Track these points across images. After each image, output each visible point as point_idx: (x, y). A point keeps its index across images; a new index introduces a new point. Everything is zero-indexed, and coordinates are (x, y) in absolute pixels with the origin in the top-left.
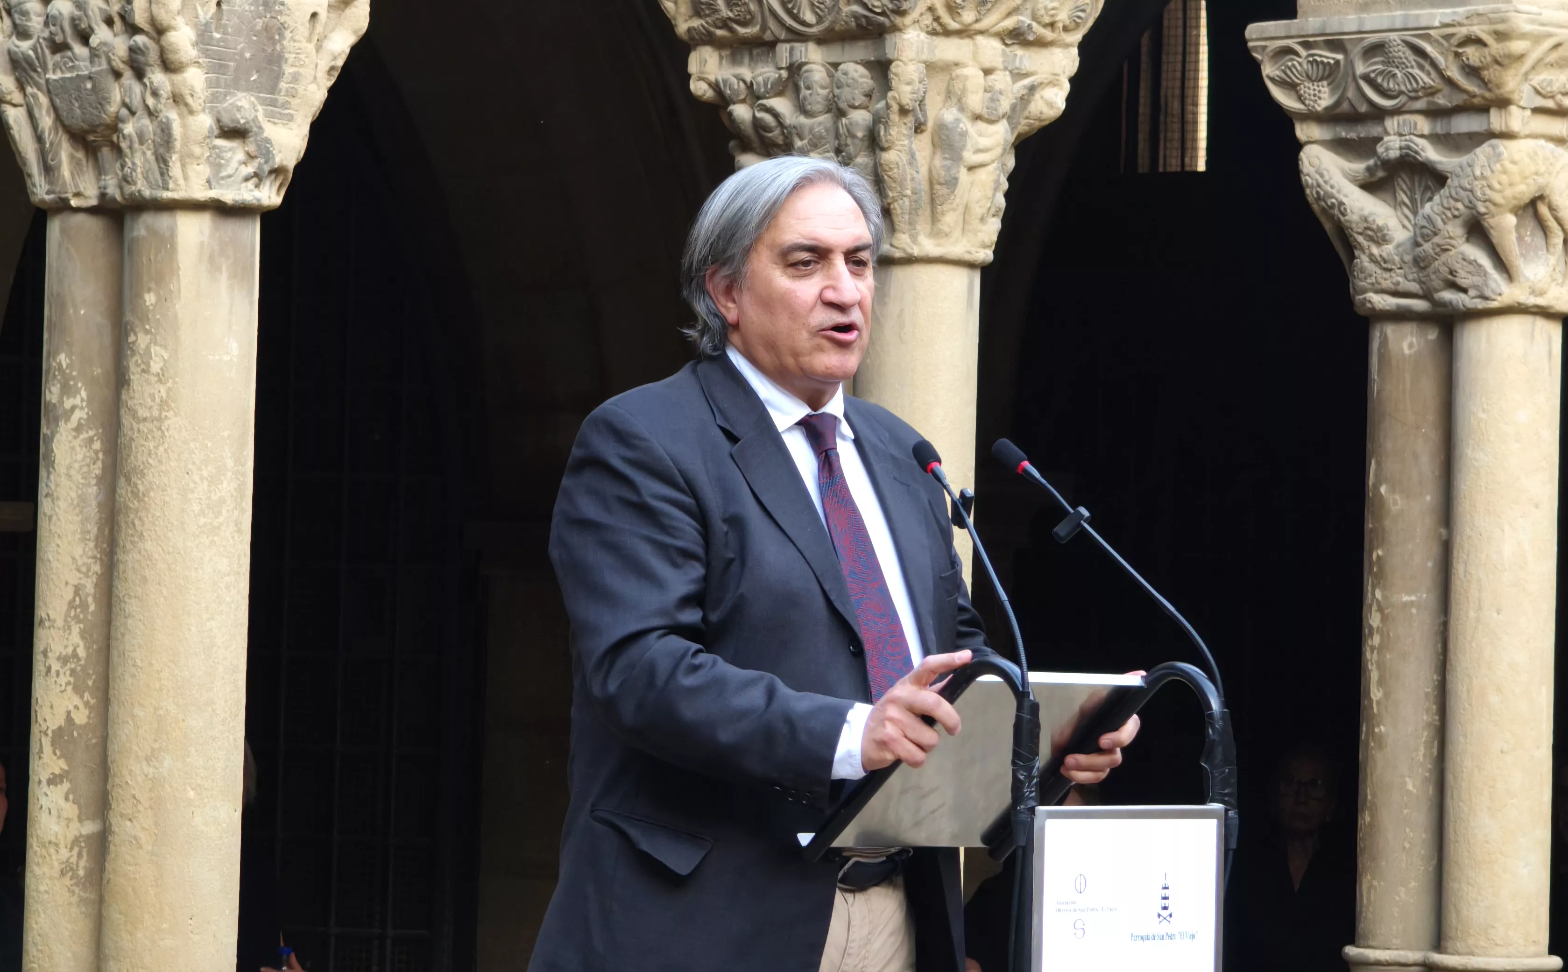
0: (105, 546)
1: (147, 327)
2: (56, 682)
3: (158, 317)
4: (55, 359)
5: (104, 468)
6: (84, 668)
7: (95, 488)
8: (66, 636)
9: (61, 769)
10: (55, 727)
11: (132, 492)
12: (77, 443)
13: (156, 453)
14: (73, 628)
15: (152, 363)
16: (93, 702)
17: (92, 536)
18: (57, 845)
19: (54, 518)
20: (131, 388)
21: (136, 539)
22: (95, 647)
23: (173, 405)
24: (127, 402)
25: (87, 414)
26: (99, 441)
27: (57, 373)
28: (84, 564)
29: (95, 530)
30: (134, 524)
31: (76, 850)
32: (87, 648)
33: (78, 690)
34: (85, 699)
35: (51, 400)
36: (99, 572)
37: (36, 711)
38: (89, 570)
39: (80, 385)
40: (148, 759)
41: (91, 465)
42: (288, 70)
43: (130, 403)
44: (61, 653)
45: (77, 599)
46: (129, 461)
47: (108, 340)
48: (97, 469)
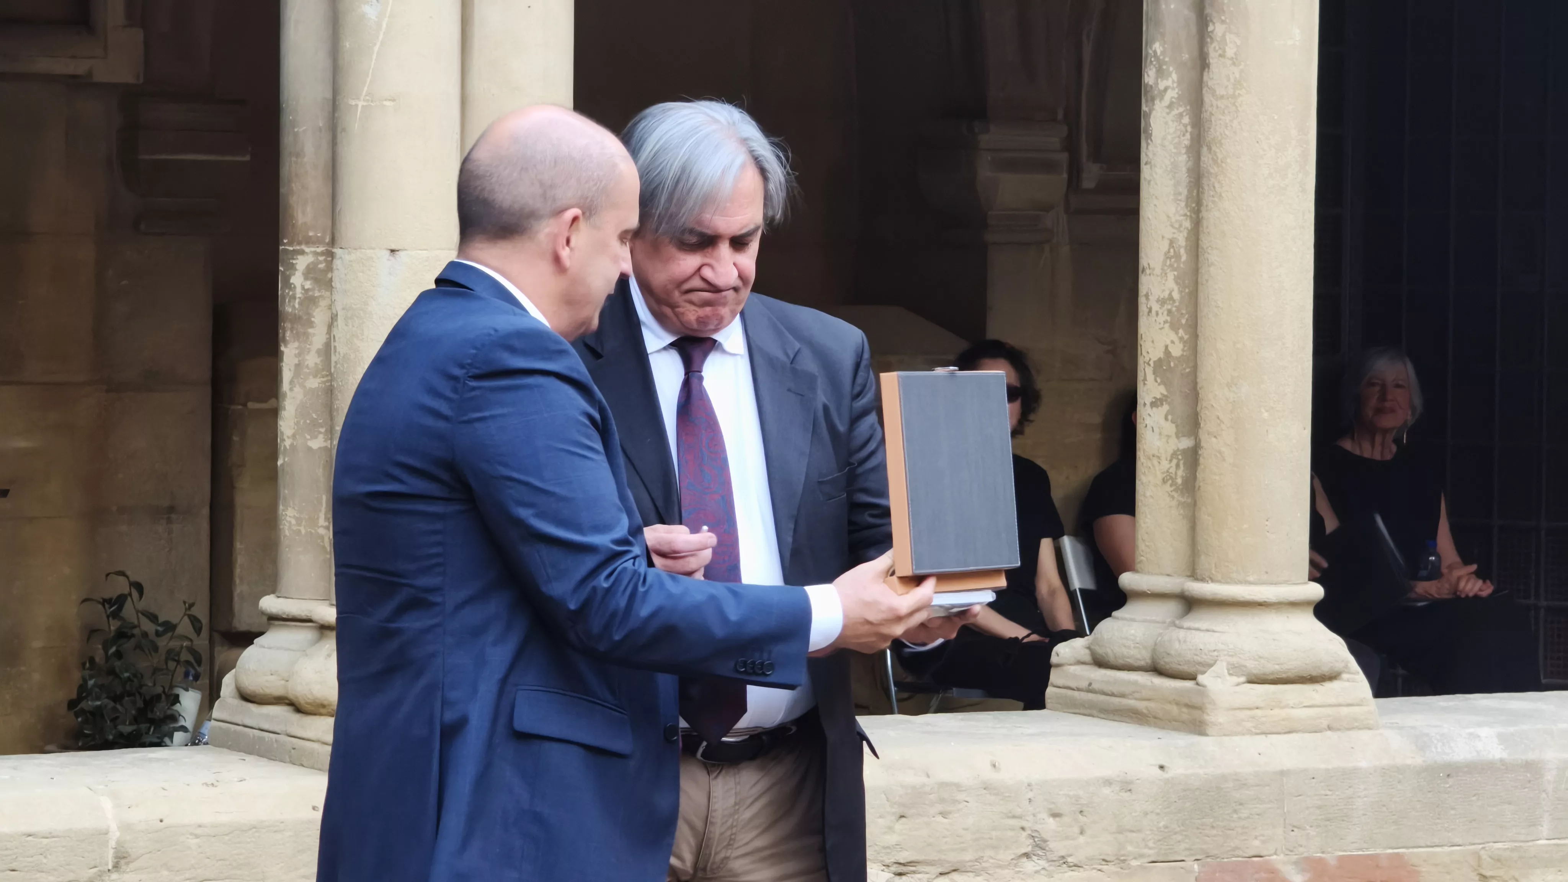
0: (1194, 205)
1: (1223, 18)
2: (1156, 320)
3: (1232, 9)
4: (1151, 49)
5: (1192, 139)
6: (1178, 309)
7: (1185, 156)
8: (1164, 282)
9: (1161, 394)
10: (1156, 359)
11: (1213, 159)
12: (1169, 118)
13: (1231, 126)
14: (1168, 275)
15: (1227, 49)
16: (1186, 337)
17: (1183, 197)
19: (1152, 183)
20: (1210, 70)
21: (1216, 199)
22: (1187, 290)
23: (1245, 84)
24: (1207, 82)
25: (1177, 93)
26: (1188, 116)
27: (1153, 59)
28: (1176, 221)
29: (1185, 192)
30: (1214, 187)
31: (1175, 461)
32: (1181, 292)
33: (1174, 327)
34: (1180, 335)
35: (1148, 82)
36: (1189, 228)
37: (1141, 346)
38: (1181, 226)
39: (1171, 69)
40: (1229, 386)
41: (1181, 137)
43: (1210, 83)
44: (1159, 296)
45: (1172, 250)
46: (1210, 133)
47: (1194, 29)
48: (1186, 140)
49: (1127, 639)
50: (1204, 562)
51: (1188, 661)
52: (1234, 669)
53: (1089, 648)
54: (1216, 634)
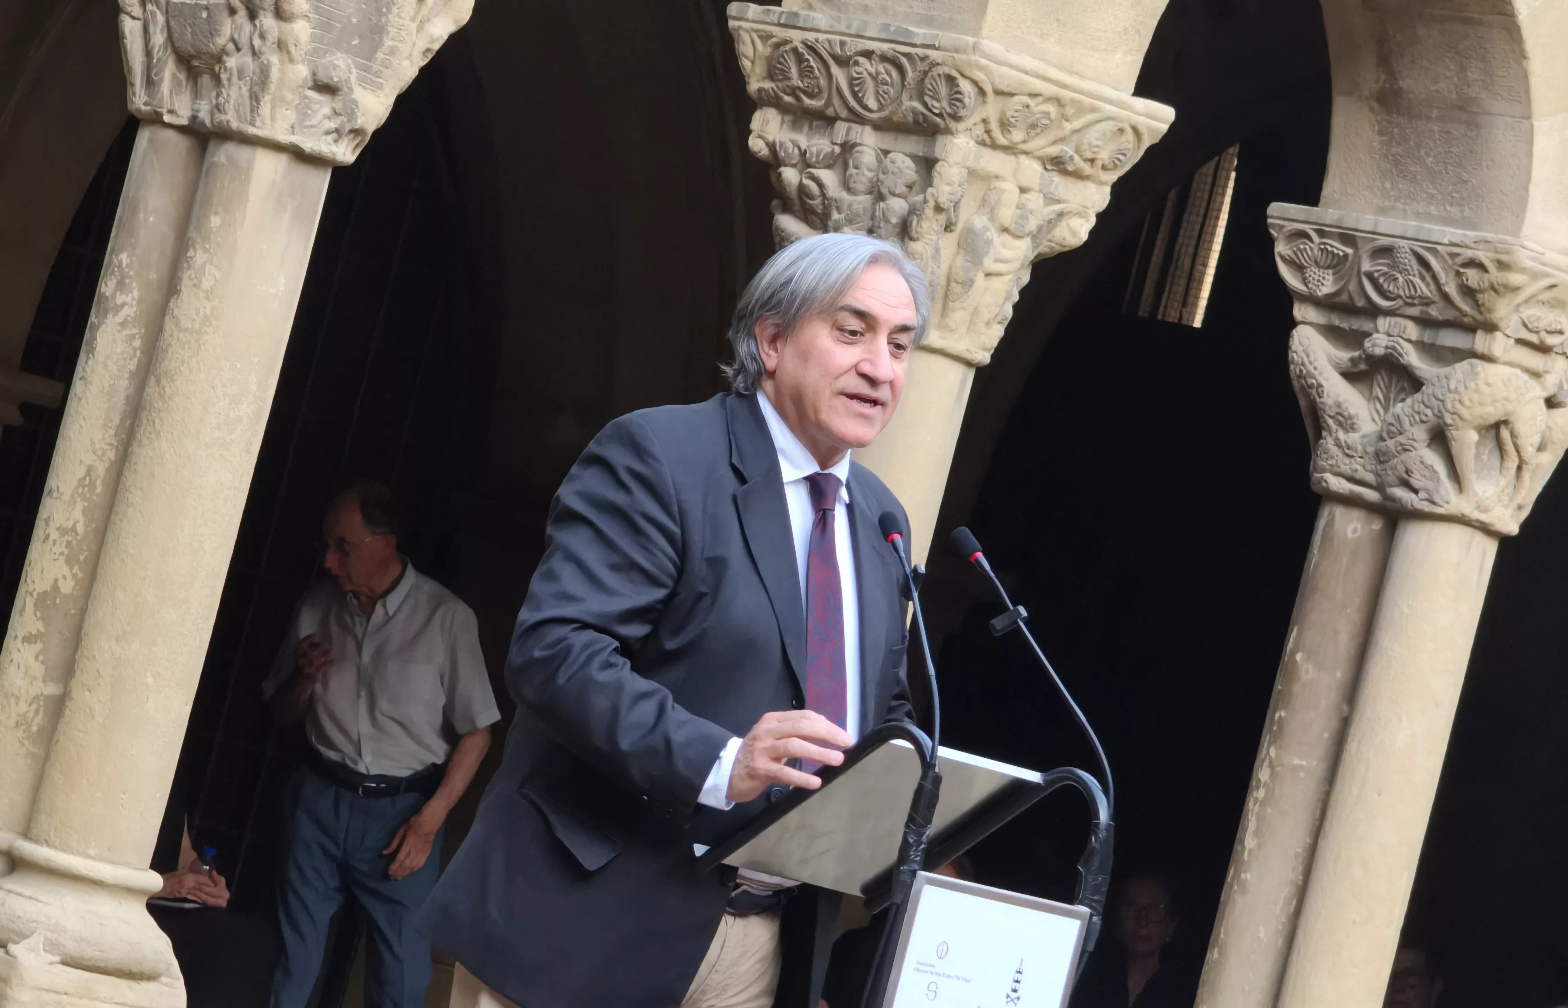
0: (124, 436)
1: (207, 246)
2: (51, 550)
3: (219, 239)
4: (117, 256)
5: (138, 365)
6: (79, 543)
7: (126, 382)
8: (70, 510)
9: (38, 630)
10: (41, 591)
11: (159, 393)
12: (119, 336)
13: (188, 363)
14: (77, 504)
15: (204, 281)
16: (80, 575)
17: (114, 424)
18: (18, 698)
19: (83, 400)
20: (180, 298)
21: (153, 437)
22: (94, 526)
23: (214, 322)
24: (173, 309)
25: (135, 312)
26: (140, 340)
27: (116, 269)
28: (101, 449)
29: (117, 420)
30: (154, 423)
31: (34, 706)
32: (86, 525)
33: (70, 562)
34: (74, 571)
35: (105, 292)
36: (113, 459)
37: (27, 572)
38: (103, 454)
39: (134, 285)
40: (118, 639)
41: (128, 360)
42: (388, 42)
43: (176, 312)
44: (61, 525)
45: (88, 479)
46: (163, 364)
47: (169, 250)
48: (132, 365)
50: (43, 822)
52: (51, 946)
54: (39, 904)
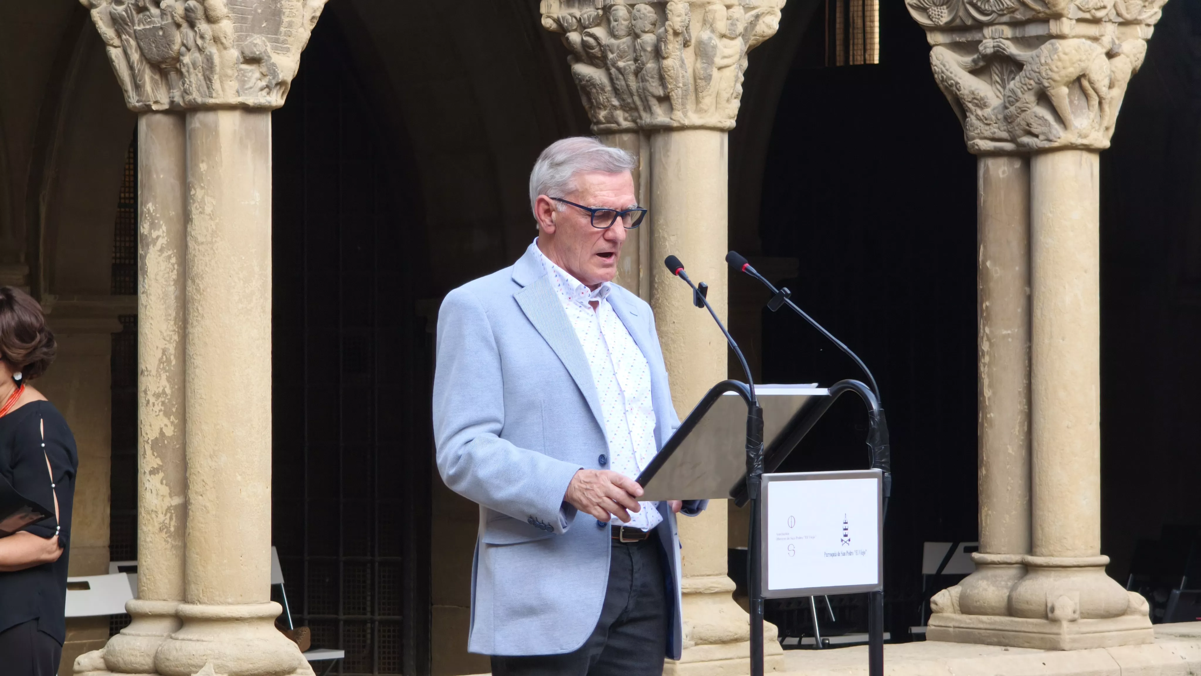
0: (180, 323)
1: (202, 185)
2: (153, 409)
3: (209, 178)
4: (145, 207)
5: (178, 274)
6: (170, 401)
7: (173, 287)
8: (158, 381)
9: (158, 464)
10: (153, 438)
11: (196, 289)
12: (160, 259)
13: (210, 264)
14: (162, 375)
15: (206, 207)
16: (176, 421)
17: (172, 317)
19: (148, 307)
20: (193, 223)
21: (199, 319)
22: (176, 387)
23: (220, 234)
24: (191, 232)
25: (167, 240)
26: (174, 258)
27: (147, 215)
28: (168, 335)
29: (174, 314)
30: (198, 309)
31: (169, 515)
32: (171, 388)
33: (167, 414)
34: (171, 420)
35: (144, 232)
36: (177, 340)
37: (141, 429)
38: (171, 339)
39: (161, 222)
40: (211, 457)
41: (170, 273)
42: (286, 19)
43: (193, 233)
44: (155, 392)
45: (164, 357)
46: (194, 270)
47: (178, 193)
48: (174, 275)
49: (134, 649)
50: (194, 590)
51: (184, 664)
52: (219, 669)
53: (103, 658)
54: (204, 643)
